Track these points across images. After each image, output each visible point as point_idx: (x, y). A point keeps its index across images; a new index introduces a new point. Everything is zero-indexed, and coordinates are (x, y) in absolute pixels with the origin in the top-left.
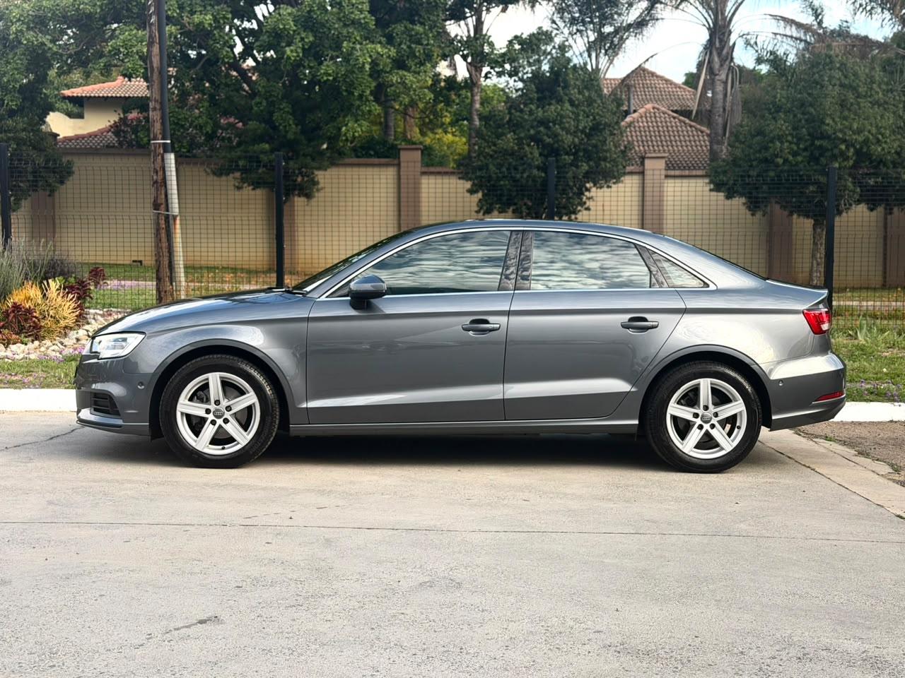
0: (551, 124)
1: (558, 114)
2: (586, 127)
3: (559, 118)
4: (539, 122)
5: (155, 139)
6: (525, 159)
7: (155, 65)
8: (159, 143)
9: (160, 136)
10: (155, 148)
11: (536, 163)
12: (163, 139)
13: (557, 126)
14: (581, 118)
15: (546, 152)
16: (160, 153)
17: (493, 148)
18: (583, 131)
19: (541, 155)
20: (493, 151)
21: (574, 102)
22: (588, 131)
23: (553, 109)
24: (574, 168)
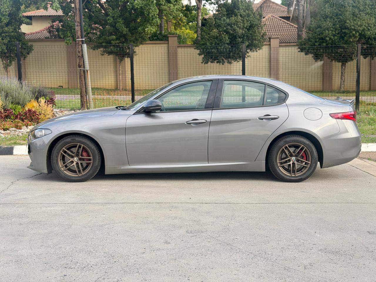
0: (233, 25)
1: (236, 21)
2: (247, 26)
3: (236, 22)
4: (227, 24)
5: (78, 38)
6: (222, 40)
7: (77, 7)
8: (80, 40)
9: (80, 37)
10: (78, 42)
11: (227, 42)
12: (82, 38)
13: (235, 26)
14: (245, 22)
15: (231, 37)
16: (80, 44)
17: (208, 35)
18: (246, 28)
19: (229, 38)
20: (208, 37)
21: (242, 15)
22: (248, 28)
23: (233, 19)
24: (242, 44)
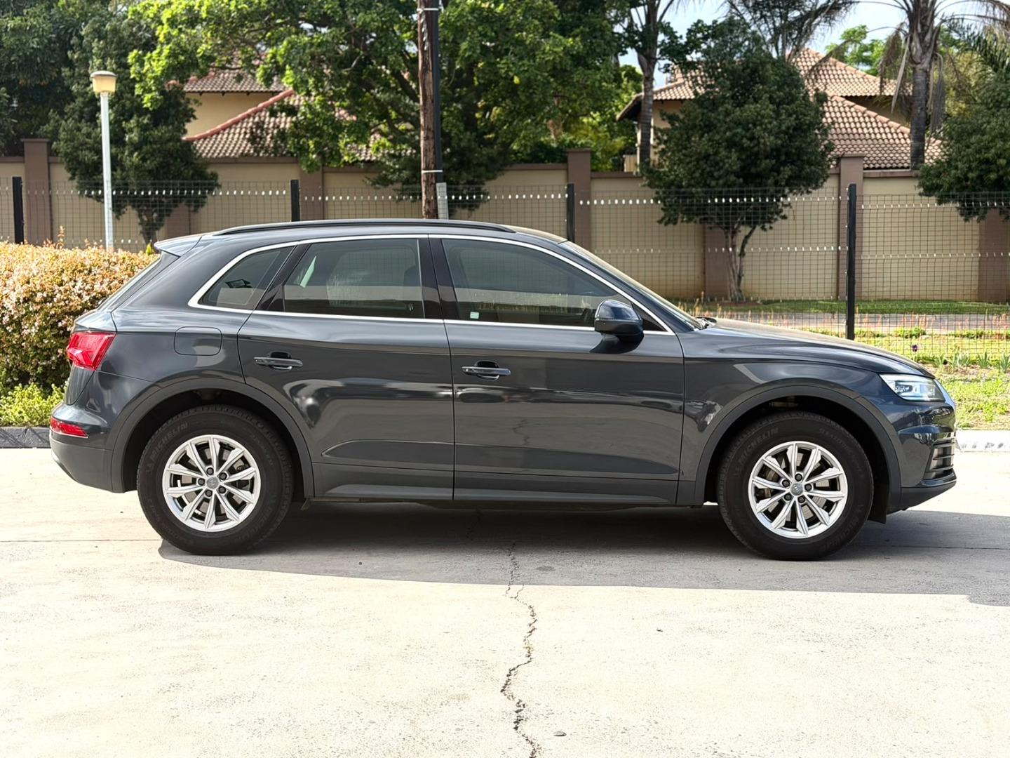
0: (750, 125)
1: (759, 114)
2: (788, 128)
3: (759, 118)
4: (736, 123)
5: (426, 169)
6: (721, 164)
8: (432, 173)
9: (433, 166)
10: (428, 177)
11: (735, 168)
12: (434, 169)
13: (758, 128)
14: (783, 117)
15: (744, 157)
16: (432, 183)
17: (684, 151)
18: (786, 133)
19: (738, 159)
20: (684, 155)
21: (775, 100)
22: (791, 131)
23: (751, 109)
24: (775, 174)
